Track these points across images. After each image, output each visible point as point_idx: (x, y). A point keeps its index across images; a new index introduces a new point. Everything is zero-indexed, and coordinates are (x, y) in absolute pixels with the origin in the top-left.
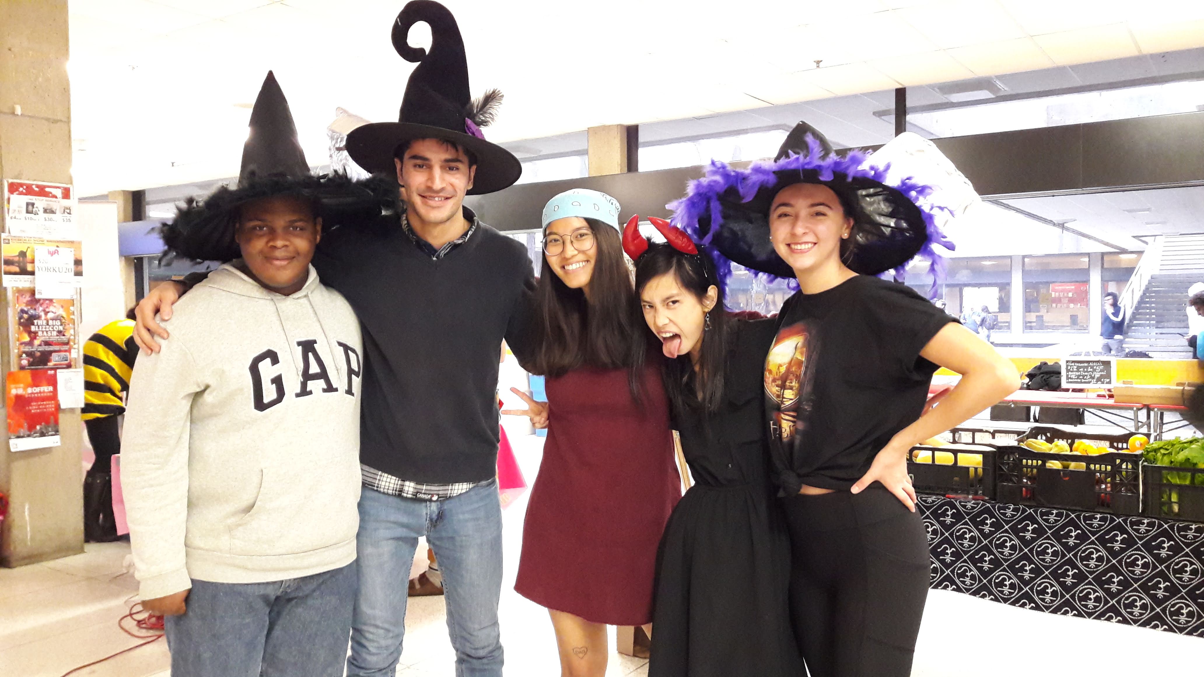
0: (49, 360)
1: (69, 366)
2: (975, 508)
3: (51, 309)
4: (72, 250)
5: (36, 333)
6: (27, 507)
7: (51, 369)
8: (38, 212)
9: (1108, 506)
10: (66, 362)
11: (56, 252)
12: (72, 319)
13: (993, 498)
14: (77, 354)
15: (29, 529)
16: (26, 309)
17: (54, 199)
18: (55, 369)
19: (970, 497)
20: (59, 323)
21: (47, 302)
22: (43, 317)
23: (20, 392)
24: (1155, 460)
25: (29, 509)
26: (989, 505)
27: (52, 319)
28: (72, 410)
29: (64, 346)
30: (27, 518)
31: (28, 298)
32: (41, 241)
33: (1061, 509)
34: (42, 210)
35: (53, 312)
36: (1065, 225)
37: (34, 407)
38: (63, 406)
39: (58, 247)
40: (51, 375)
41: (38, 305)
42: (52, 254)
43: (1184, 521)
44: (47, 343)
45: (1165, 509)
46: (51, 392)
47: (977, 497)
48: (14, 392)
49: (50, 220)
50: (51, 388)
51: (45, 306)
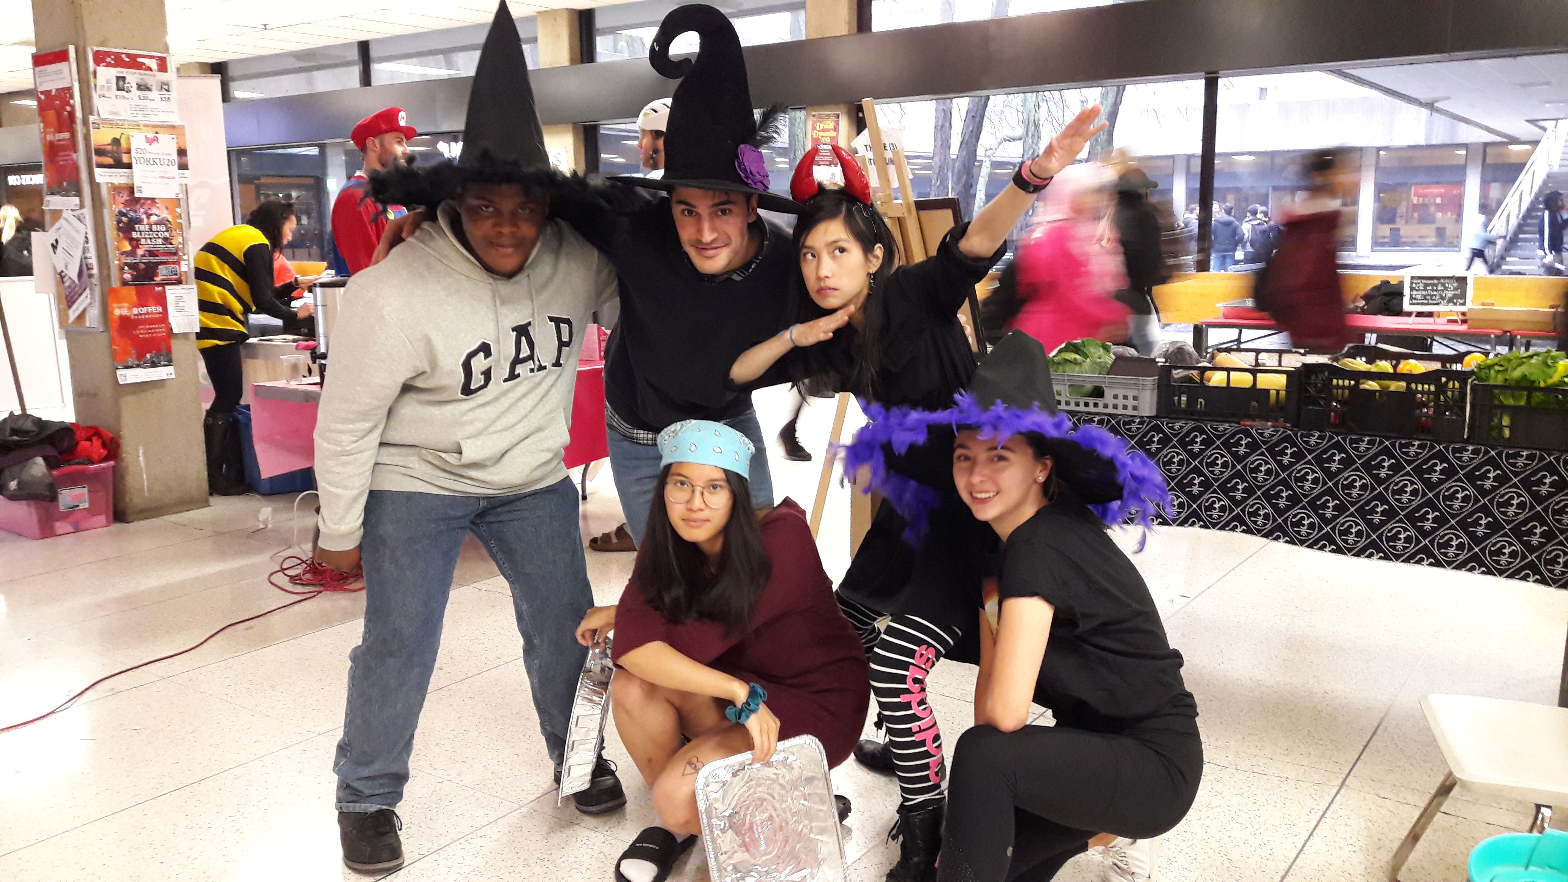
0: (156, 275)
1: (179, 282)
2: (1274, 435)
3: (154, 210)
4: (174, 136)
5: (138, 240)
6: (141, 451)
7: (159, 285)
8: (131, 89)
9: (1429, 431)
10: (176, 277)
11: (155, 139)
12: (180, 223)
13: (1296, 425)
14: (187, 266)
15: (145, 477)
16: (124, 211)
17: (148, 72)
18: (163, 285)
19: (1270, 424)
20: (164, 229)
21: (149, 202)
22: (145, 221)
23: (125, 312)
24: (1487, 378)
25: (144, 453)
26: (1290, 432)
27: (156, 224)
28: (185, 335)
29: (172, 257)
30: (143, 464)
31: (126, 197)
32: (137, 126)
33: (1375, 436)
34: (135, 86)
35: (156, 215)
36: (1436, 105)
37: (142, 331)
38: (175, 331)
39: (157, 133)
40: (159, 292)
41: (138, 206)
42: (151, 141)
43: (1514, 447)
44: (151, 253)
45: (1494, 434)
46: (160, 313)
47: (1277, 424)
48: (117, 312)
49: (146, 99)
50: (160, 309)
51: (146, 207)
